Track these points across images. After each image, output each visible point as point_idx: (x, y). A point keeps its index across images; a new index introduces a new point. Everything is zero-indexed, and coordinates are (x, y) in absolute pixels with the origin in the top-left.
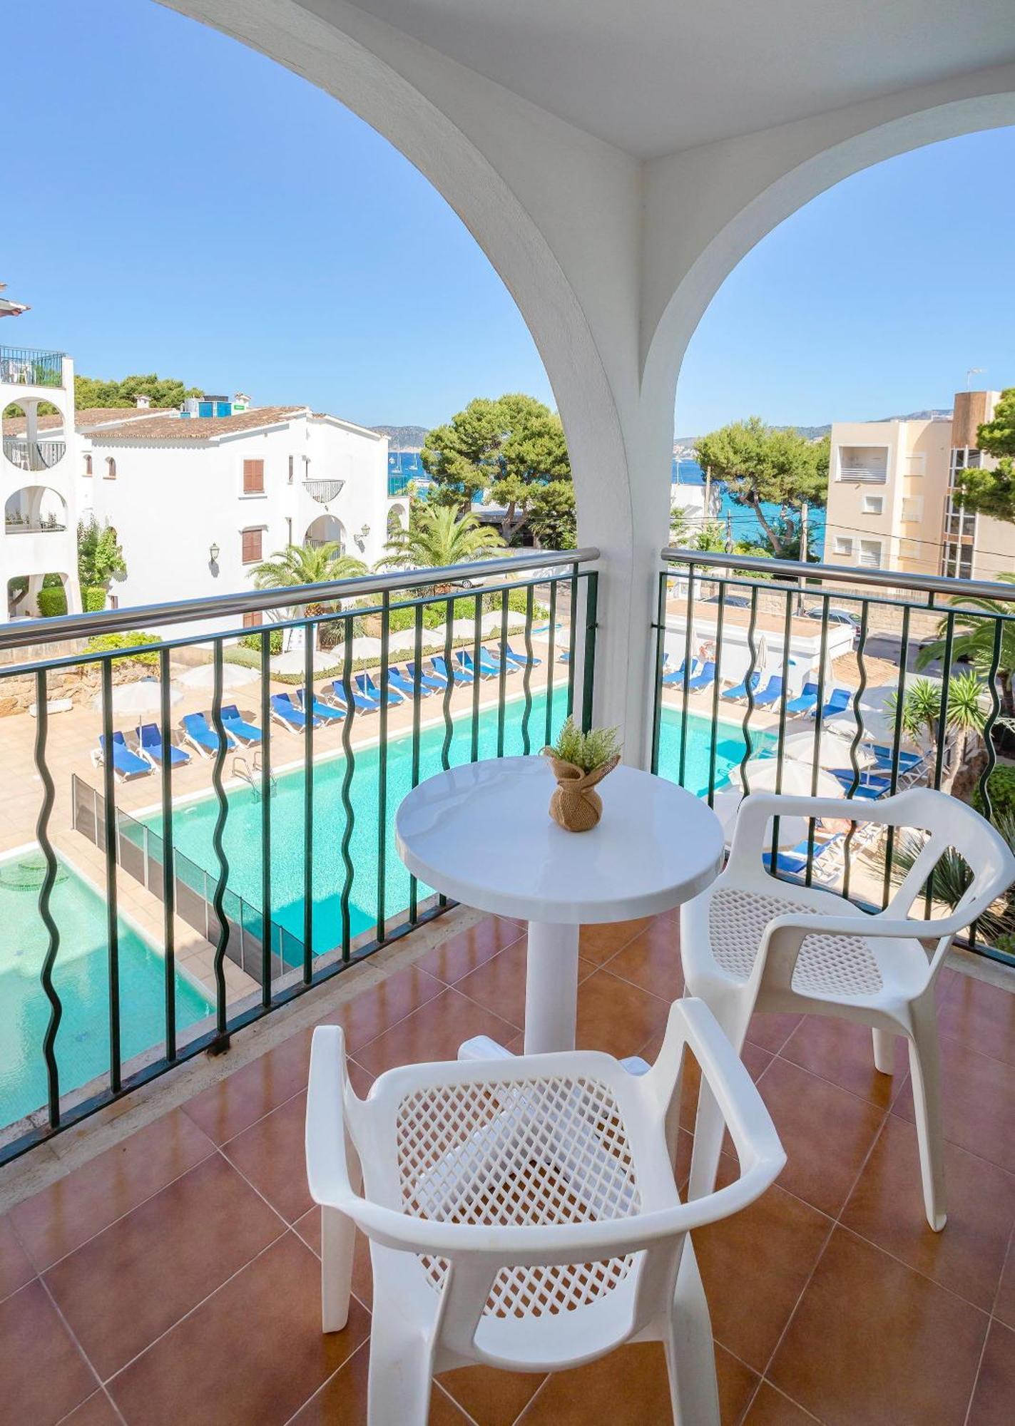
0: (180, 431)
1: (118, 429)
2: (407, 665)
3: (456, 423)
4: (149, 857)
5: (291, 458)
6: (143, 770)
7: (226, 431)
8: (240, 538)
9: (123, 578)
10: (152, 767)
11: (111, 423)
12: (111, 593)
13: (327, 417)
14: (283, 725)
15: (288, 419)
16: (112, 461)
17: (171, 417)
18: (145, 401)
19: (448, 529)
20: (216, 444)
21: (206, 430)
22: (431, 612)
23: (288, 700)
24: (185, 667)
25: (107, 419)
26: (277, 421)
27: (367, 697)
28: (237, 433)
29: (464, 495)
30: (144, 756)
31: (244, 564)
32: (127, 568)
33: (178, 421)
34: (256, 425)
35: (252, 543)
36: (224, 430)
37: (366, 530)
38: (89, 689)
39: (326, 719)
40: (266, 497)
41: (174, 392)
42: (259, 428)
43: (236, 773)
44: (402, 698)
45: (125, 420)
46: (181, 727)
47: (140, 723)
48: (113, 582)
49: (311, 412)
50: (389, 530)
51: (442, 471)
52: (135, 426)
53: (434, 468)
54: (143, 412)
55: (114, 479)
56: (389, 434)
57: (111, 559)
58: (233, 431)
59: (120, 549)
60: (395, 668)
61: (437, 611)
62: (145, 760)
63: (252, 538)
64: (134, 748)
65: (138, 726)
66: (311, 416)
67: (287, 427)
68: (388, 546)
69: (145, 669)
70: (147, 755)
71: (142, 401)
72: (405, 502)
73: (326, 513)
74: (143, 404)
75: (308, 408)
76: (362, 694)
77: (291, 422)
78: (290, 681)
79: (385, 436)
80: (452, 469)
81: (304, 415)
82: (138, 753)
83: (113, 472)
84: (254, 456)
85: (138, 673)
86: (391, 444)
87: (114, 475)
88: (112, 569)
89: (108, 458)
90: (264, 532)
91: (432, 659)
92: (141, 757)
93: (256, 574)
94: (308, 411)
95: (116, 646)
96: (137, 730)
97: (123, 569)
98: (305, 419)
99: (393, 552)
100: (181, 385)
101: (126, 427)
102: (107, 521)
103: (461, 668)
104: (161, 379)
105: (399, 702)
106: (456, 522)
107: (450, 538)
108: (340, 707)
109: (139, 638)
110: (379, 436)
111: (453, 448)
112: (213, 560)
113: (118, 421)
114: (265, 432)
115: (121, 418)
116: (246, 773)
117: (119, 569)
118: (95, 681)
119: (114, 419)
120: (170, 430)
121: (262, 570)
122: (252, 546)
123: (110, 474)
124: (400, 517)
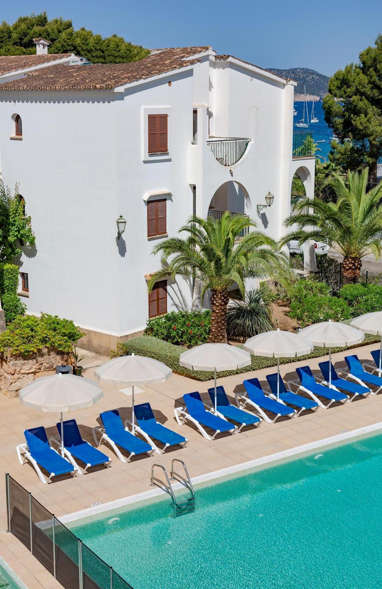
0: (84, 79)
1: (23, 80)
2: (320, 364)
3: (364, 63)
4: (84, 574)
5: (195, 112)
6: (67, 471)
7: (131, 79)
8: (145, 208)
9: (32, 253)
10: (75, 469)
11: (13, 73)
12: (22, 270)
13: (230, 59)
14: (196, 428)
15: (192, 62)
16: (17, 119)
17: (71, 64)
18: (44, 45)
19: (359, 200)
20: (121, 97)
21: (110, 79)
22: (341, 299)
23: (200, 400)
24: (94, 354)
25: (9, 69)
26: (181, 66)
27: (281, 401)
28: (142, 82)
29: (370, 156)
30: (66, 456)
31: (149, 240)
32: (36, 241)
33: (79, 68)
34: (160, 72)
35: (157, 215)
36: (129, 78)
37: (270, 198)
38: (9, 376)
39: (239, 424)
40: (170, 160)
41: (63, 35)
42: (163, 75)
43: (155, 481)
44: (316, 404)
45: (27, 70)
46: (99, 425)
47: (61, 419)
48: (24, 258)
49: (214, 54)
50: (294, 199)
51: (348, 124)
52: (38, 76)
53: (339, 121)
54: (42, 59)
55: (21, 139)
56: (295, 80)
57: (22, 232)
58: (137, 80)
59: (29, 221)
60: (308, 367)
61: (346, 299)
62: (66, 459)
63: (157, 209)
64: (57, 447)
65: (59, 422)
66: (212, 58)
67: (190, 73)
68: (291, 220)
69: (58, 357)
70: (69, 454)
71: (41, 46)
72: (310, 164)
73: (230, 179)
74: (41, 50)
75: (211, 48)
76: (275, 397)
77: (197, 67)
78: (199, 377)
79: (292, 82)
80: (359, 121)
81: (206, 58)
82: (60, 451)
83: (19, 131)
84: (158, 109)
85: (53, 361)
86: (298, 91)
87: (21, 135)
88: (22, 243)
89: (15, 114)
90: (168, 202)
91: (346, 358)
92: (63, 456)
93: (161, 252)
94: (211, 53)
95: (32, 330)
96: (59, 425)
97: (32, 243)
98: (208, 62)
99: (295, 228)
100: (69, 25)
101: (29, 78)
102: (17, 189)
103: (378, 370)
104: (50, 19)
105: (313, 409)
106: (368, 189)
107: (361, 209)
108: (251, 411)
109: (54, 323)
110: (284, 81)
111: (362, 94)
112: (119, 235)
113: (20, 71)
114: (169, 81)
115: (23, 67)
116: (165, 481)
117: (28, 244)
118: (14, 368)
119: (16, 68)
120: (73, 81)
121: (170, 247)
122: (157, 219)
123: (17, 134)
124: (305, 183)
